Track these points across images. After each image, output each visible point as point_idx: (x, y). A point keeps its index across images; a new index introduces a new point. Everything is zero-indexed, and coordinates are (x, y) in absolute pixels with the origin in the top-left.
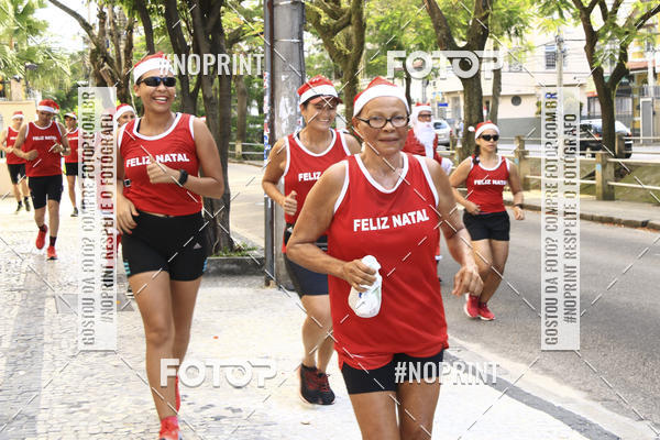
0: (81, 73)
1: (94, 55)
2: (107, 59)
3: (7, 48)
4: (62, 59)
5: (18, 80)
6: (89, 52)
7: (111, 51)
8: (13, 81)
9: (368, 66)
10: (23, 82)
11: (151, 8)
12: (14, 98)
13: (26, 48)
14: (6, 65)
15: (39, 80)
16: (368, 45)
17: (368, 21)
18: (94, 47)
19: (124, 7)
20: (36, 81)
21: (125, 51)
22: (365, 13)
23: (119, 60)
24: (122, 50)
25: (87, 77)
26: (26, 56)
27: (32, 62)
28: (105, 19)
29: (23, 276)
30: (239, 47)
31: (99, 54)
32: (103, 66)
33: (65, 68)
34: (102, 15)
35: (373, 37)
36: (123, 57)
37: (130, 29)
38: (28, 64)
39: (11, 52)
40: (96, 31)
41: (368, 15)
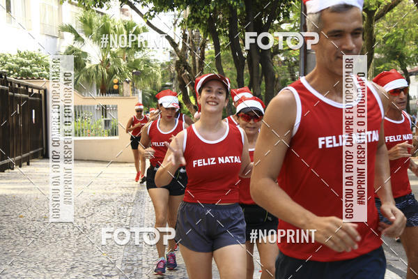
0: (168, 77)
1: (178, 65)
2: (187, 67)
3: (122, 60)
4: (156, 67)
5: (128, 82)
6: (174, 62)
7: (189, 61)
8: (124, 83)
9: (375, 70)
10: (131, 83)
11: (219, 31)
12: (125, 94)
13: (133, 60)
14: (120, 71)
15: (141, 82)
16: (376, 55)
17: (377, 36)
18: (178, 59)
19: (201, 31)
20: (139, 83)
21: (199, 61)
22: (375, 32)
23: (195, 67)
24: (197, 61)
25: (172, 80)
26: (133, 65)
27: (137, 69)
28: (186, 39)
29: (129, 218)
30: (278, 58)
31: (181, 64)
32: (184, 72)
33: (157, 73)
34: (185, 36)
35: (380, 49)
36: (197, 65)
37: (204, 46)
38: (134, 71)
39: (124, 63)
40: (180, 47)
41: (377, 33)
